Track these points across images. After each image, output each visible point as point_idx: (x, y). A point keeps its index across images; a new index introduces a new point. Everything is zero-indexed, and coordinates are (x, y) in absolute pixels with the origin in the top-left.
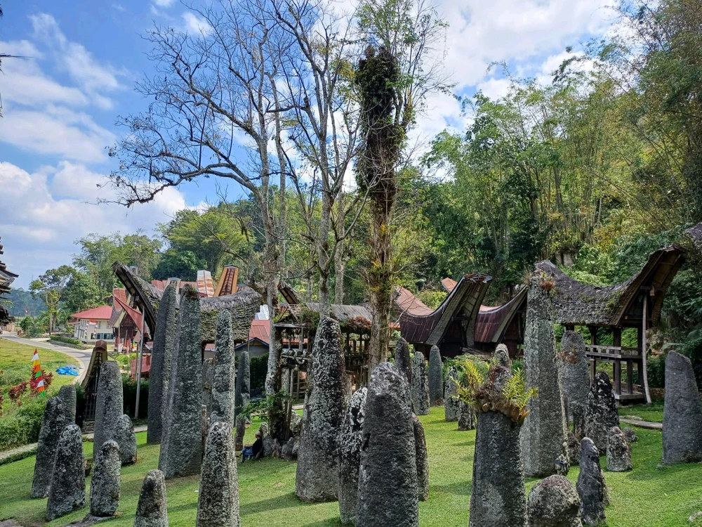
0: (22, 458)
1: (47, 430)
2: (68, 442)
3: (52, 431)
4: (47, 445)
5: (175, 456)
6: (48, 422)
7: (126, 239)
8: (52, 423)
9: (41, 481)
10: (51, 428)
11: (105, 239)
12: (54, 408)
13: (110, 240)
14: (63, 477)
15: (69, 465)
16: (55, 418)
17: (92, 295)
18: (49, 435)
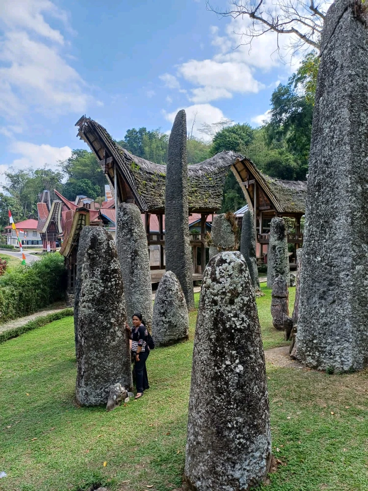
0: (17, 336)
1: (97, 285)
2: (235, 294)
3: (106, 287)
4: (101, 311)
5: (362, 328)
6: (98, 271)
7: (37, 172)
8: (105, 272)
9: (97, 376)
10: (105, 281)
11: (22, 171)
12: (104, 245)
13: (25, 172)
14: (240, 386)
15: (248, 353)
16: (109, 263)
17: (17, 213)
18: (102, 294)
